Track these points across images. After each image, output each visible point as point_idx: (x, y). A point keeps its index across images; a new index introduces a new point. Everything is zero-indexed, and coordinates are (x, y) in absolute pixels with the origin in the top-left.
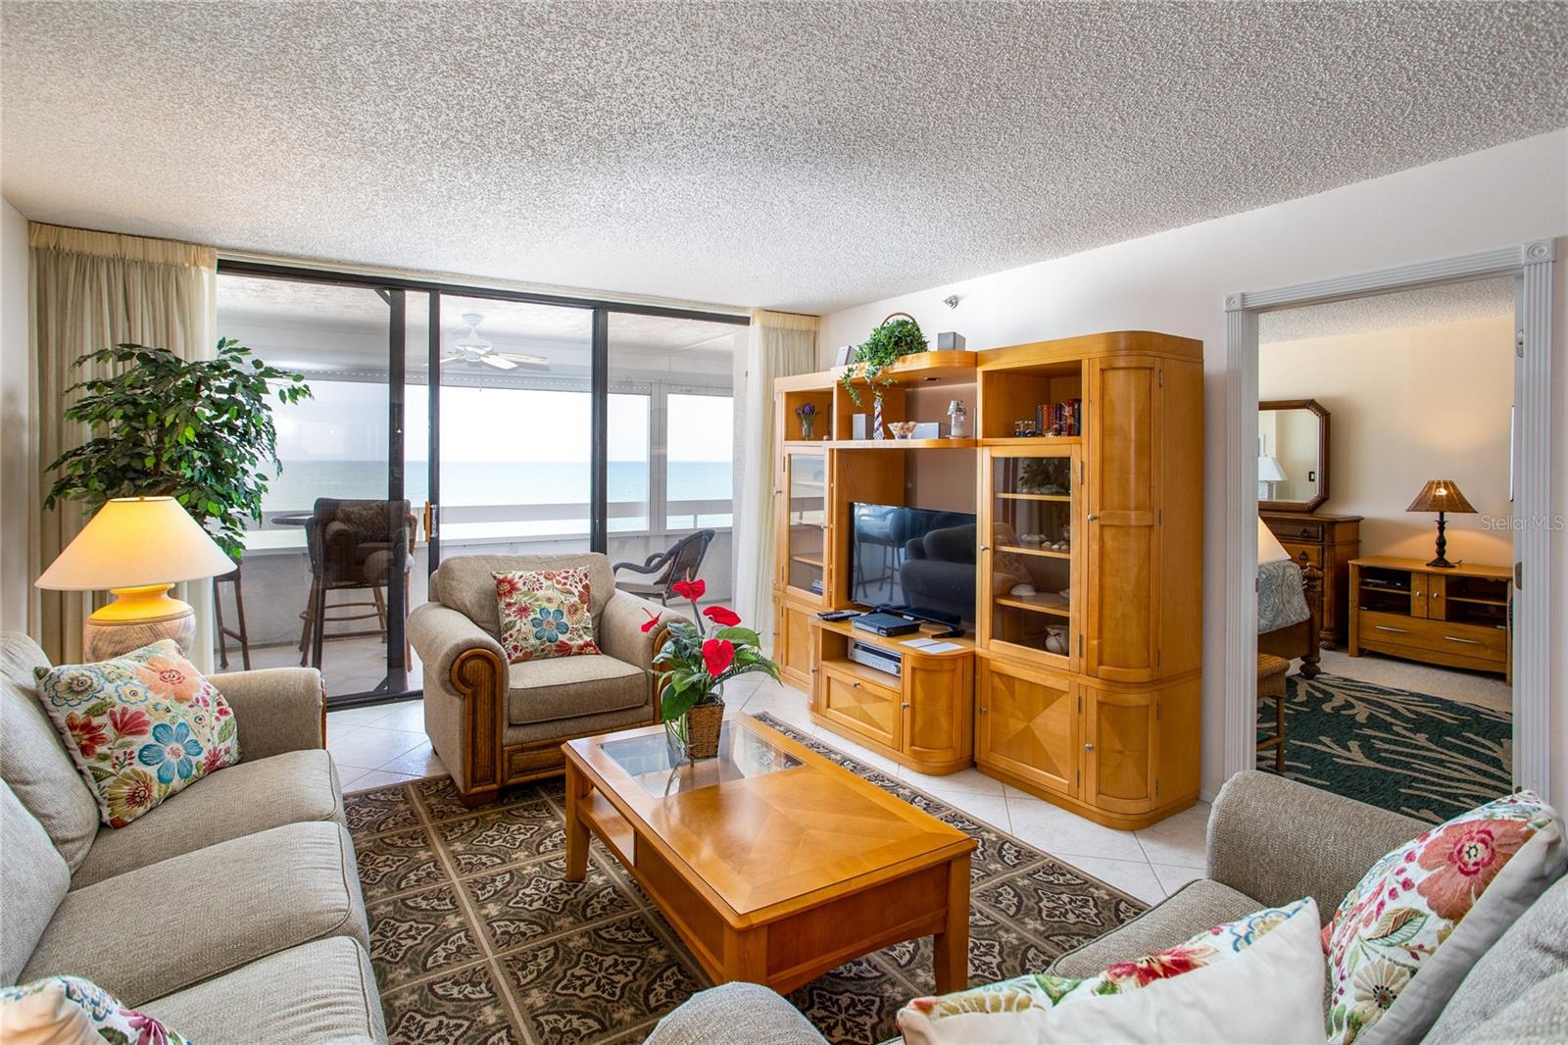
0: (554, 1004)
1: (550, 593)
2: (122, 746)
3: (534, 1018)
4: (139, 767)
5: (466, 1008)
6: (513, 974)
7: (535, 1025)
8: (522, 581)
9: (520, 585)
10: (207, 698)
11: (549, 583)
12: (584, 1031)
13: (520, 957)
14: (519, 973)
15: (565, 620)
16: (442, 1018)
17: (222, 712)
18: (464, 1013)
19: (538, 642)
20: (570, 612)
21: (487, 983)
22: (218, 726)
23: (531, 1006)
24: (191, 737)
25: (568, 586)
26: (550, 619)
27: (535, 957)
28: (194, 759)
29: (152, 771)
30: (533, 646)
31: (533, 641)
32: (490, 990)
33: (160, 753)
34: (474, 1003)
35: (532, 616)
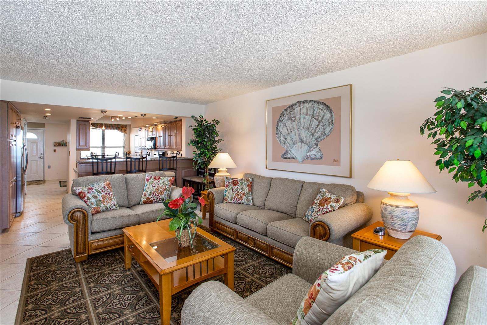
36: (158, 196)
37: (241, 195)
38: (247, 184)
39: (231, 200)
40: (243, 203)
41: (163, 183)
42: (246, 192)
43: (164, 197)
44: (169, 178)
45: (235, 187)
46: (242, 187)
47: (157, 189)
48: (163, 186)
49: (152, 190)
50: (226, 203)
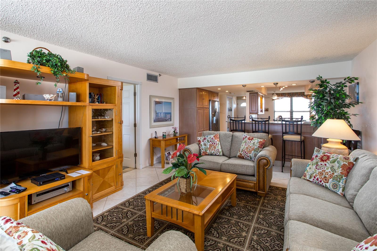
0: (242, 231)
3: (248, 231)
5: (259, 242)
6: (244, 242)
7: (248, 230)
12: (242, 224)
13: (239, 245)
14: (243, 241)
16: (265, 244)
18: (260, 241)
21: (251, 244)
23: (246, 233)
27: (236, 242)
32: (251, 242)
34: (257, 242)
36: (247, 153)
37: (327, 176)
38: (342, 164)
39: (310, 178)
40: (326, 188)
41: (254, 143)
42: (335, 174)
43: (251, 156)
44: (260, 140)
45: (322, 163)
46: (333, 166)
47: (247, 148)
48: (252, 146)
49: (244, 148)
50: (304, 179)
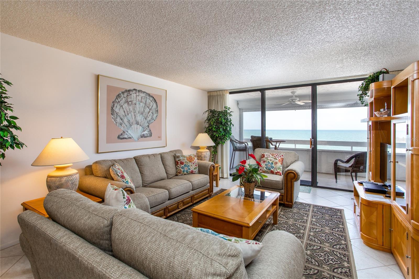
1: (272, 159)
2: (180, 166)
4: (181, 169)
8: (266, 155)
9: (265, 156)
10: (194, 163)
11: (272, 156)
15: (273, 165)
17: (196, 166)
19: (266, 169)
20: (275, 164)
22: (194, 167)
24: (189, 167)
25: (276, 158)
26: (270, 164)
28: (189, 171)
29: (182, 170)
30: (265, 170)
31: (265, 169)
33: (184, 168)
35: (266, 163)
